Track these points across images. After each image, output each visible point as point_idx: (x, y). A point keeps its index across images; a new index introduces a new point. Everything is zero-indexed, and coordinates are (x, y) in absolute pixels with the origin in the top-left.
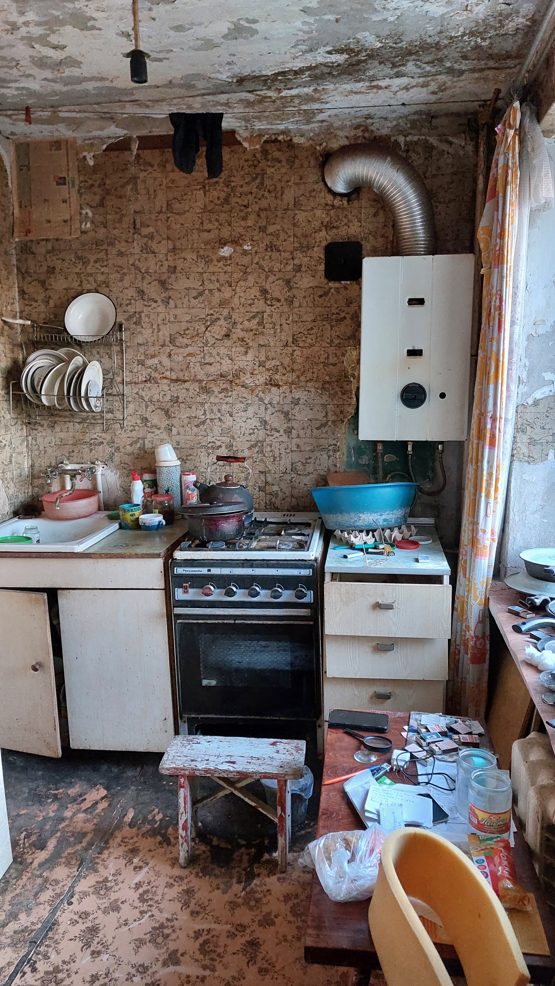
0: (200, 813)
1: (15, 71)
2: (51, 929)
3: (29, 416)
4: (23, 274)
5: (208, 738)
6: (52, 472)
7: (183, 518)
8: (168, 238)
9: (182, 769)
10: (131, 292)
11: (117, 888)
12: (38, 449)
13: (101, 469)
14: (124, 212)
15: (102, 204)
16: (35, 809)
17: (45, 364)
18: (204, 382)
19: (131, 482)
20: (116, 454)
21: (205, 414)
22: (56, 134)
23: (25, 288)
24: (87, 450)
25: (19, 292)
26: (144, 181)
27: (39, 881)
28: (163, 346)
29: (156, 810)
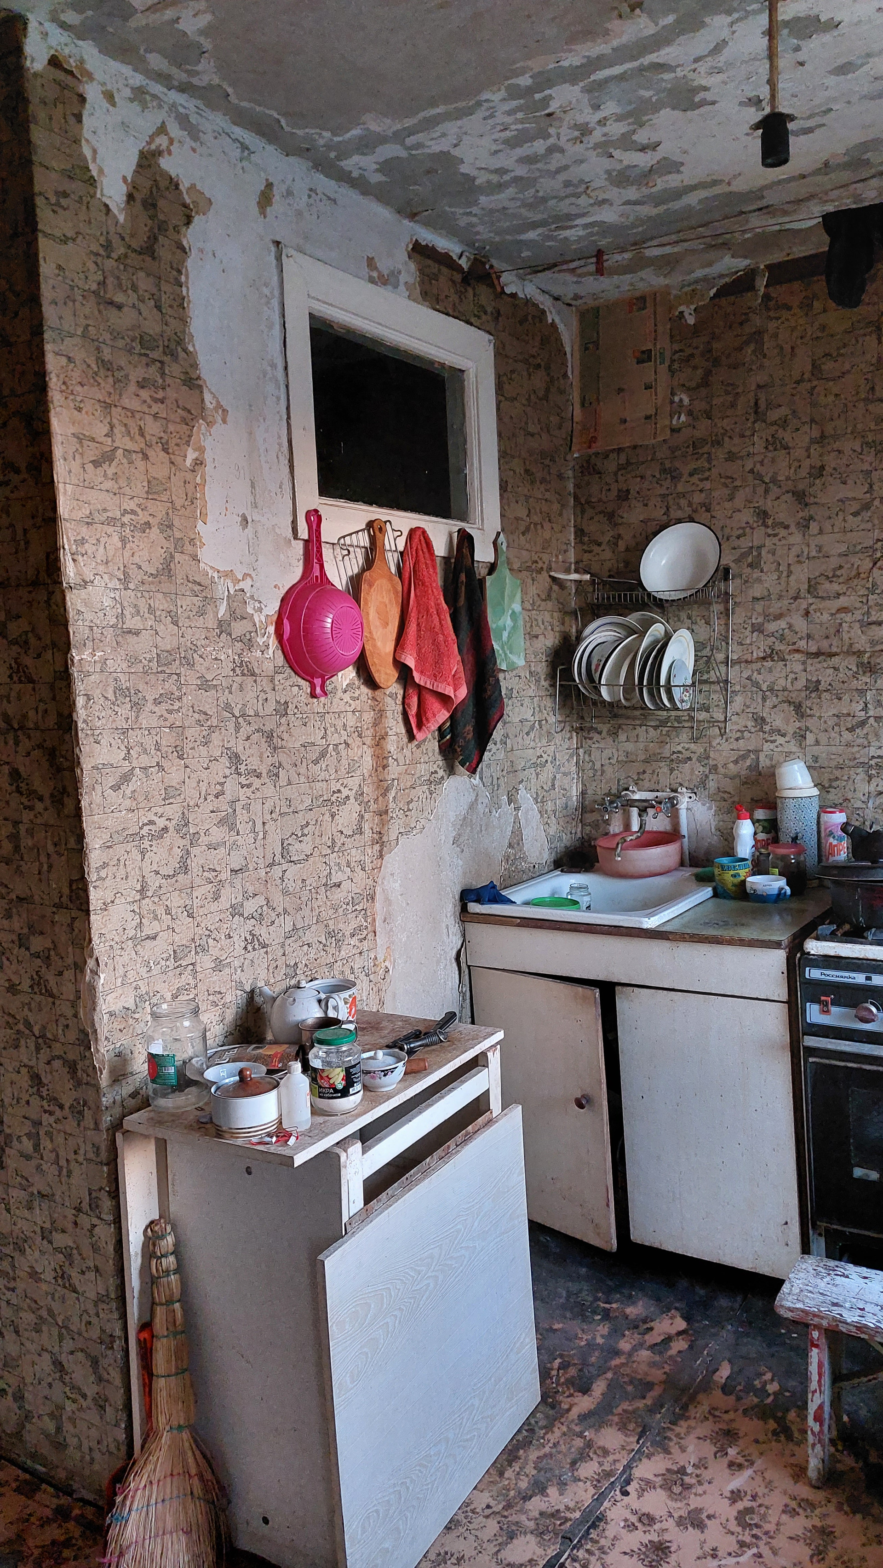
0: (848, 1399)
1: (583, 201)
2: (594, 1526)
3: (582, 718)
4: (582, 505)
5: (864, 1271)
6: (611, 802)
7: (821, 886)
8: (813, 421)
9: (815, 1315)
10: (747, 516)
11: (700, 1490)
12: (593, 768)
13: (687, 799)
14: (740, 390)
15: (705, 382)
16: (574, 1326)
17: (609, 638)
18: (867, 655)
19: (734, 823)
20: (711, 777)
21: (865, 708)
22: (641, 285)
23: (584, 527)
24: (666, 770)
25: (575, 533)
26: (776, 336)
27: (579, 1443)
28: (795, 598)
29: (768, 1376)
